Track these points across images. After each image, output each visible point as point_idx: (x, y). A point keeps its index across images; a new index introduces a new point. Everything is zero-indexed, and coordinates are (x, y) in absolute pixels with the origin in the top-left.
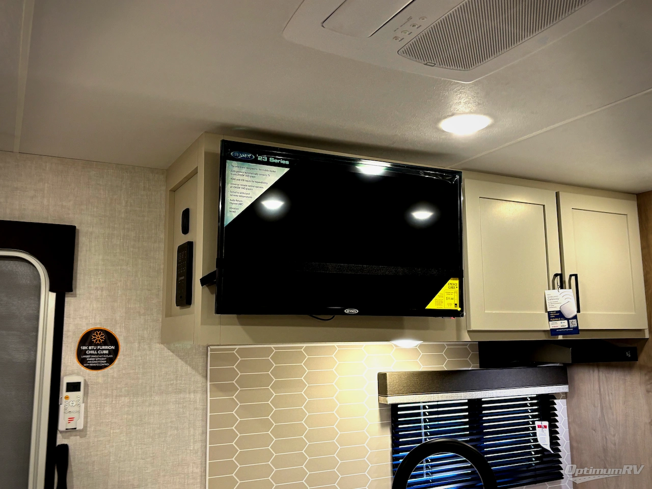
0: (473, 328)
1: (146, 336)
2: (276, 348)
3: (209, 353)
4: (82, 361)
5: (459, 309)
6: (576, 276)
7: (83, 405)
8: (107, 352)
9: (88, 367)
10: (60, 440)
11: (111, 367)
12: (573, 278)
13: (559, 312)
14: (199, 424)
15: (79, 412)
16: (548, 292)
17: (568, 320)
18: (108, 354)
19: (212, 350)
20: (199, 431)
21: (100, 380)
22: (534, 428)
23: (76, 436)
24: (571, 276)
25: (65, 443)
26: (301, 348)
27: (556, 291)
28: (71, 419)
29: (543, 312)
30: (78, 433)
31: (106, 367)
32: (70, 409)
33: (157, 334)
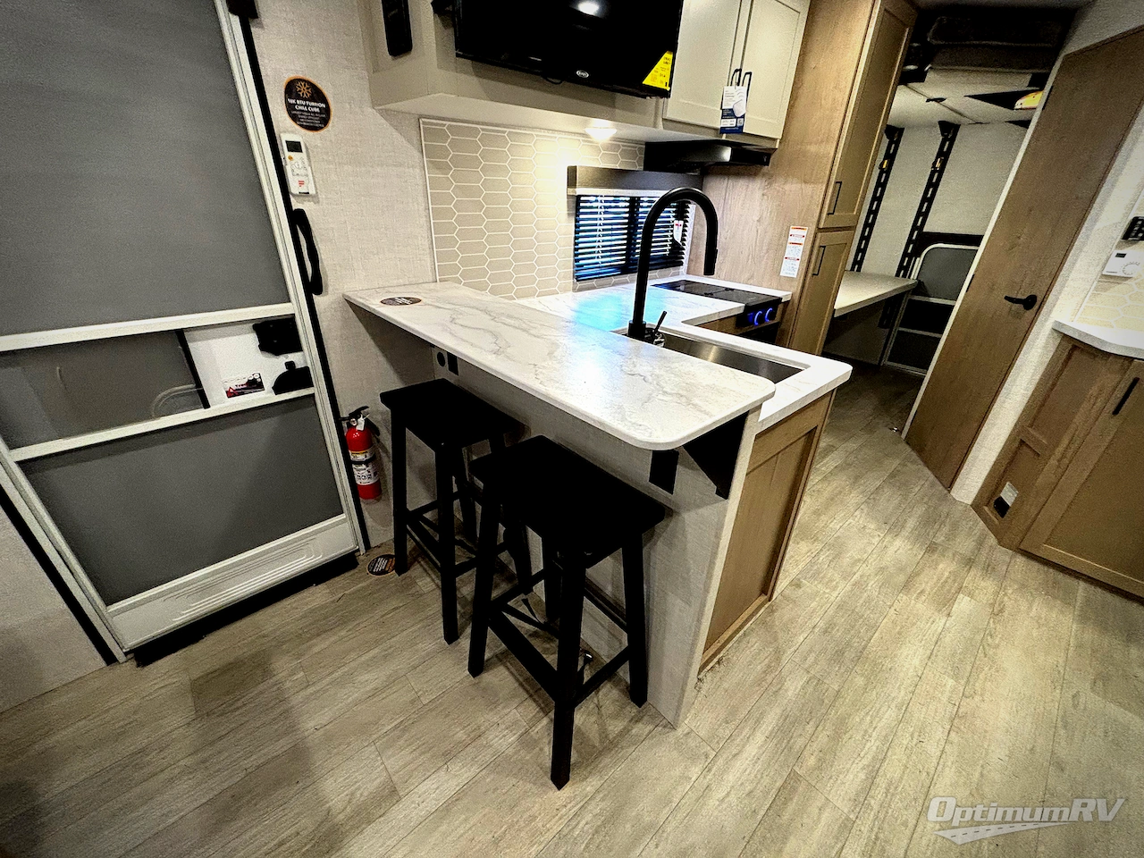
0: (669, 116)
1: (355, 96)
2: (483, 129)
3: (421, 126)
4: (294, 118)
5: (668, 89)
6: (750, 73)
7: (309, 169)
8: (318, 110)
9: (301, 126)
10: (296, 205)
11: (325, 130)
12: (748, 76)
13: (731, 110)
14: (421, 199)
15: (307, 176)
16: (726, 88)
17: (737, 118)
18: (321, 113)
19: (424, 123)
20: (422, 207)
21: (319, 143)
22: (672, 226)
23: (309, 201)
24: (747, 73)
25: (301, 208)
26: (504, 132)
27: (733, 87)
28: (301, 183)
29: (719, 109)
30: (310, 199)
31: (321, 128)
32: (297, 171)
33: (367, 95)
